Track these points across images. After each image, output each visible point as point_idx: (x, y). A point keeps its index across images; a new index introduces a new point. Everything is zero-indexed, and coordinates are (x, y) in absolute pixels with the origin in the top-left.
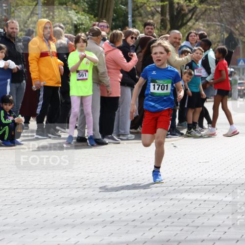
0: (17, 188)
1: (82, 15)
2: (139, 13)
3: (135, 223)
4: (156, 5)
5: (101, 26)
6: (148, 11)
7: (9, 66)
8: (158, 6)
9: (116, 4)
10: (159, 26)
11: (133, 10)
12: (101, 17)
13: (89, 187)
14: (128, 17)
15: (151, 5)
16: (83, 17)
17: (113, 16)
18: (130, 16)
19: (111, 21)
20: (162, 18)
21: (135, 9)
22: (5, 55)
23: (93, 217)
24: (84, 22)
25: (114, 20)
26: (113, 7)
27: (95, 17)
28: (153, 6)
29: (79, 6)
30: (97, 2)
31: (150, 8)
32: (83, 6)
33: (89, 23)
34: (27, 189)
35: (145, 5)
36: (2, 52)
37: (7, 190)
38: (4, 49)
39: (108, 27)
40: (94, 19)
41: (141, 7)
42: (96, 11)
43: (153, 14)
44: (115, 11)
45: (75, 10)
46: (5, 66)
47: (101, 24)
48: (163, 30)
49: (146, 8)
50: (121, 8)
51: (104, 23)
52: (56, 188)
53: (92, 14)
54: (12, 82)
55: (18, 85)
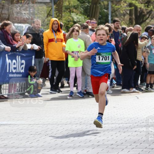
0: (38, 124)
1: (80, 16)
2: (116, 14)
3: (112, 146)
4: (126, 9)
5: (92, 23)
6: (121, 13)
7: (33, 48)
8: (128, 10)
9: (101, 9)
10: (128, 23)
11: (112, 13)
12: (92, 17)
13: (84, 124)
14: (108, 17)
15: (123, 9)
16: (80, 17)
17: (99, 16)
18: (110, 16)
19: (98, 20)
20: (130, 17)
21: (113, 12)
22: (32, 41)
23: (86, 142)
24: (81, 20)
25: (99, 19)
26: (99, 10)
27: (87, 17)
28: (124, 10)
29: (78, 10)
30: (89, 8)
31: (122, 11)
32: (80, 10)
33: (84, 20)
34: (44, 124)
35: (120, 9)
36: (29, 39)
37: (32, 125)
38: (30, 37)
39: (96, 23)
40: (87, 18)
41: (117, 10)
42: (88, 13)
43: (124, 15)
44: (100, 13)
45: (75, 12)
46: (31, 48)
47: (92, 21)
48: (130, 25)
49: (120, 11)
50: (104, 12)
51: (94, 21)
52: (63, 124)
53: (85, 15)
54: (35, 58)
55: (40, 60)
